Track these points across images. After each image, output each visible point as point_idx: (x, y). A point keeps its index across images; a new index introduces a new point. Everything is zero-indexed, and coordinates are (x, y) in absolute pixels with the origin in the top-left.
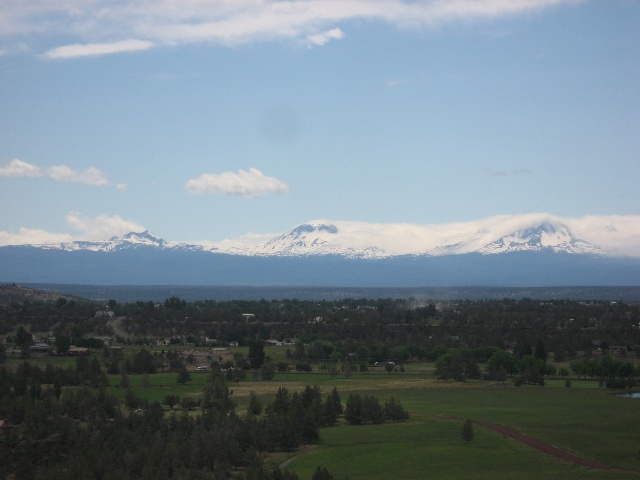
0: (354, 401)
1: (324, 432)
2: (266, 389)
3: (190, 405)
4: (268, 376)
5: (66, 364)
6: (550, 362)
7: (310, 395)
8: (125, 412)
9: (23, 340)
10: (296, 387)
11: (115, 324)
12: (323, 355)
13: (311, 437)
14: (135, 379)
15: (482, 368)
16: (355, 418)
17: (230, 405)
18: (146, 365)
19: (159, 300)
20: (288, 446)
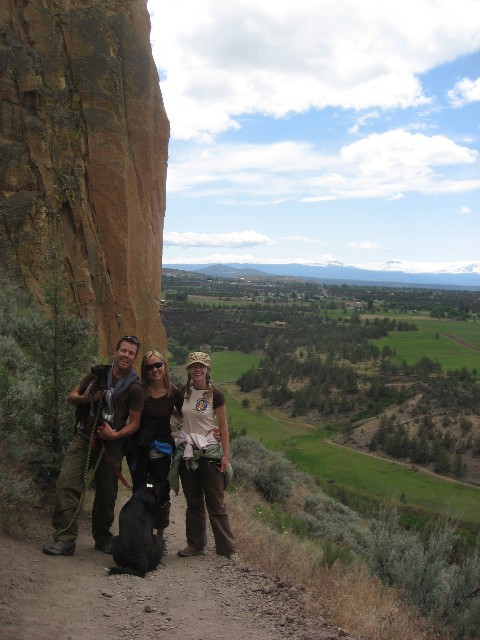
0: (400, 323)
1: (390, 333)
2: (371, 317)
3: (346, 321)
4: (373, 313)
5: (307, 305)
6: (470, 313)
7: (386, 320)
8: (325, 322)
9: (294, 296)
10: (382, 317)
11: (325, 292)
12: (393, 306)
13: (385, 334)
14: (329, 311)
15: (446, 314)
16: (400, 329)
17: (360, 322)
18: (333, 306)
19: (339, 284)
20: (377, 337)
